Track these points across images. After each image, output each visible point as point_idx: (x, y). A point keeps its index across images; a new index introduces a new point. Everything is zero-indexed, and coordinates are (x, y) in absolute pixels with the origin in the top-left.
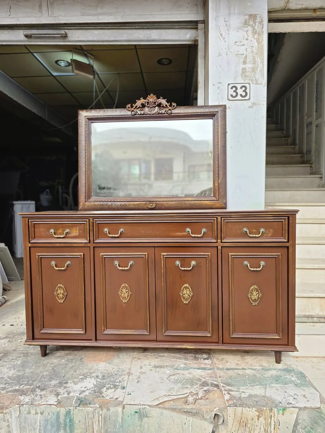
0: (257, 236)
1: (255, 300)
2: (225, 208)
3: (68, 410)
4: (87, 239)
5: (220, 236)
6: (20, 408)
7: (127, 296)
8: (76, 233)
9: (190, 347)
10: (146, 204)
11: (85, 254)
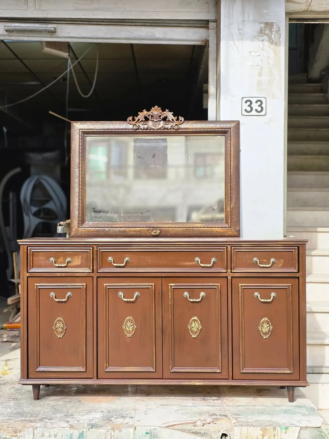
0: (267, 266)
1: (266, 334)
2: (238, 236)
3: (81, 432)
4: (90, 269)
5: (230, 266)
6: (34, 431)
7: (132, 329)
8: (78, 261)
9: (199, 384)
10: (149, 230)
11: (87, 285)
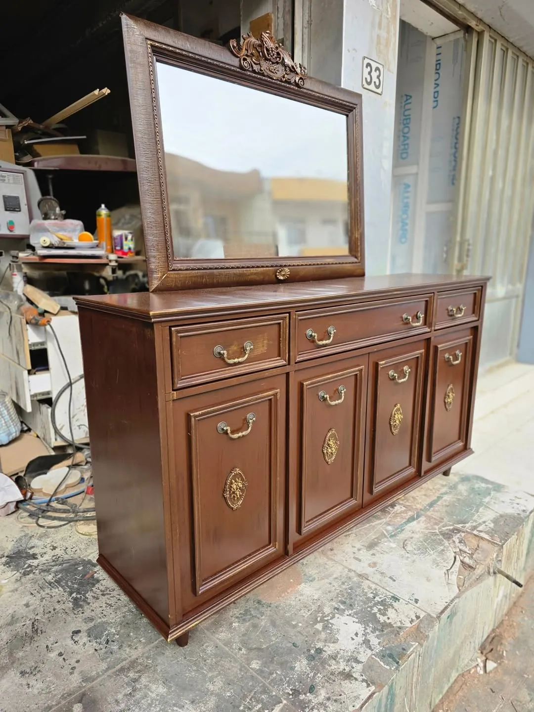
1: (450, 404)
3: (391, 683)
4: (284, 358)
7: (334, 450)
8: (263, 346)
10: (275, 271)
